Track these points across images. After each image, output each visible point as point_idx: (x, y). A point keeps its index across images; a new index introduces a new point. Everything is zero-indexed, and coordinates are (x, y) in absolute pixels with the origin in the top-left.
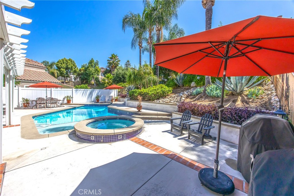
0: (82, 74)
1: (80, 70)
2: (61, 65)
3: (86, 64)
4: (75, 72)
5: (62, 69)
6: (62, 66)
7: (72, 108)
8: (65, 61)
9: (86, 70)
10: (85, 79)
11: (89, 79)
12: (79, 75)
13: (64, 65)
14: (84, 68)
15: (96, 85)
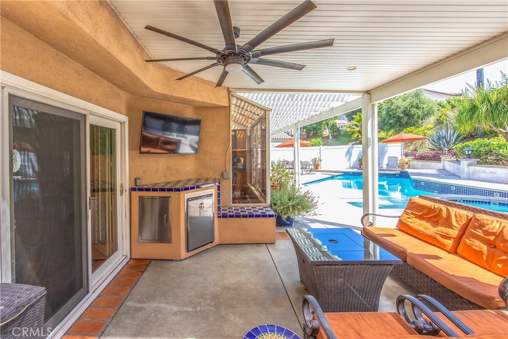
7: (330, 176)
10: (314, 129)
11: (321, 129)
15: (333, 138)
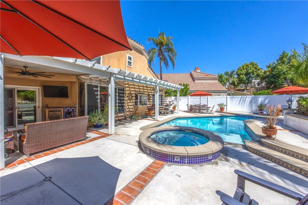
0: (268, 77)
1: (265, 72)
2: (240, 72)
3: (274, 62)
4: (258, 75)
5: (241, 76)
6: (242, 72)
8: (246, 67)
9: (272, 70)
10: (273, 83)
11: (278, 82)
12: (263, 78)
13: (244, 71)
14: (270, 69)
